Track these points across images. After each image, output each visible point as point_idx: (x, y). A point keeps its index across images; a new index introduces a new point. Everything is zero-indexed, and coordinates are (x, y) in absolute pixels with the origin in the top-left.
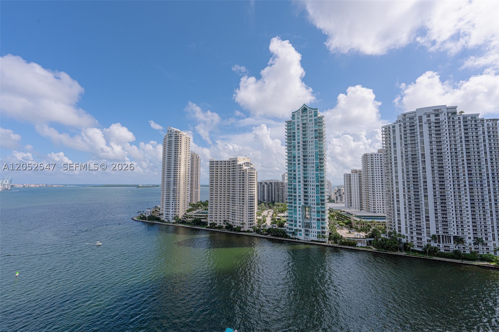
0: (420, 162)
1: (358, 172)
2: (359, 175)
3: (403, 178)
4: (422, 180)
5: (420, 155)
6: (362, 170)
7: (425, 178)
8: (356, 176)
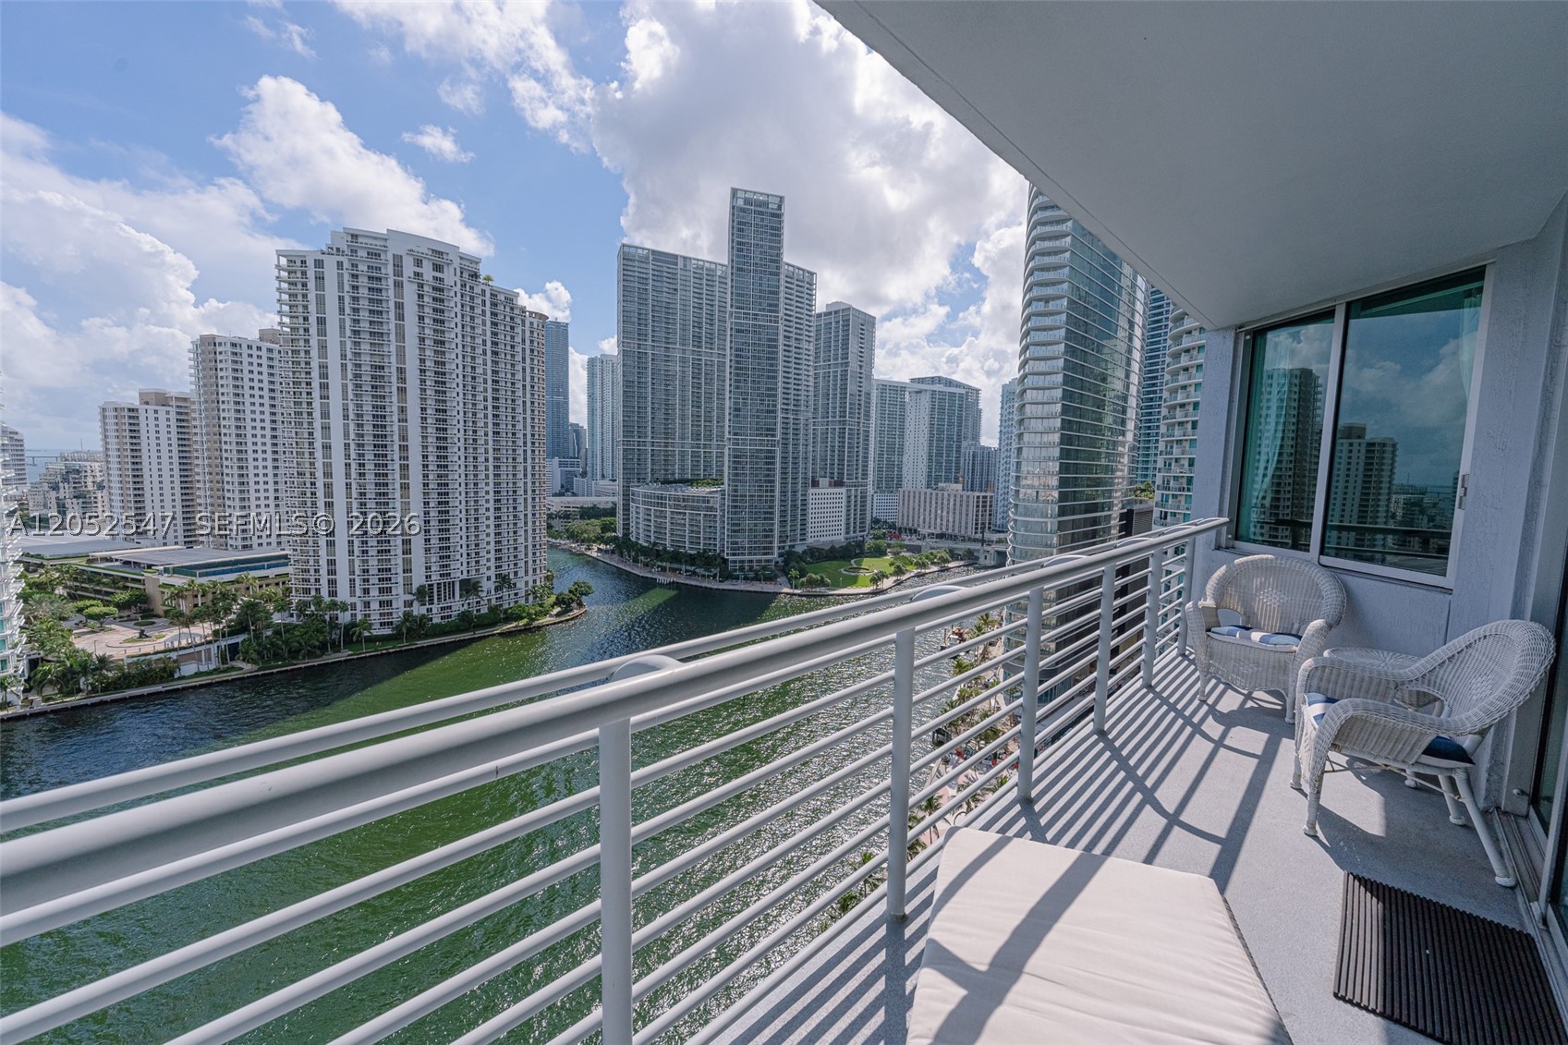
1: (174, 403)
2: (178, 413)
8: (162, 415)
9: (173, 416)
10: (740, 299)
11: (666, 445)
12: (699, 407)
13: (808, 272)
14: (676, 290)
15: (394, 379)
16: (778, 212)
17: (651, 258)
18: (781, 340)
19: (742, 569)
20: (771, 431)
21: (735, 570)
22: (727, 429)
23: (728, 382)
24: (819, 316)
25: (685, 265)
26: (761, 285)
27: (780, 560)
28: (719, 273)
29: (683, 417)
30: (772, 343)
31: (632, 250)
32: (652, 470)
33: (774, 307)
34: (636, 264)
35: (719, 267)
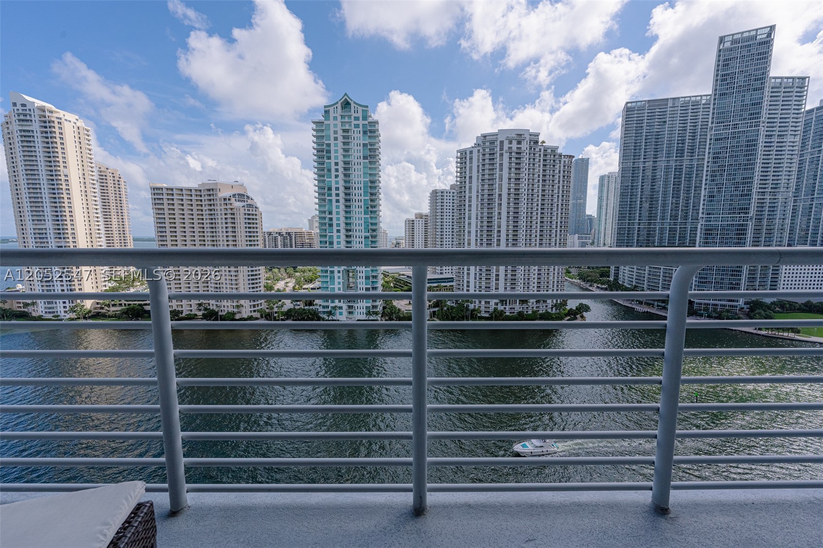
0: (496, 204)
1: (424, 217)
3: (477, 227)
4: (496, 229)
5: (497, 195)
6: (429, 214)
7: (499, 227)
8: (420, 222)
9: (424, 222)
10: (721, 117)
11: (650, 224)
12: (679, 197)
13: (799, 78)
14: (665, 122)
15: (497, 200)
16: (768, 39)
17: (647, 105)
18: (762, 139)
19: (706, 310)
20: (746, 210)
21: (701, 310)
22: (701, 211)
23: (704, 178)
24: (811, 111)
25: (674, 104)
26: (743, 101)
27: (745, 307)
28: (704, 102)
29: (664, 205)
30: (752, 144)
31: (634, 104)
32: (638, 240)
33: (756, 115)
34: (636, 112)
35: (704, 98)
